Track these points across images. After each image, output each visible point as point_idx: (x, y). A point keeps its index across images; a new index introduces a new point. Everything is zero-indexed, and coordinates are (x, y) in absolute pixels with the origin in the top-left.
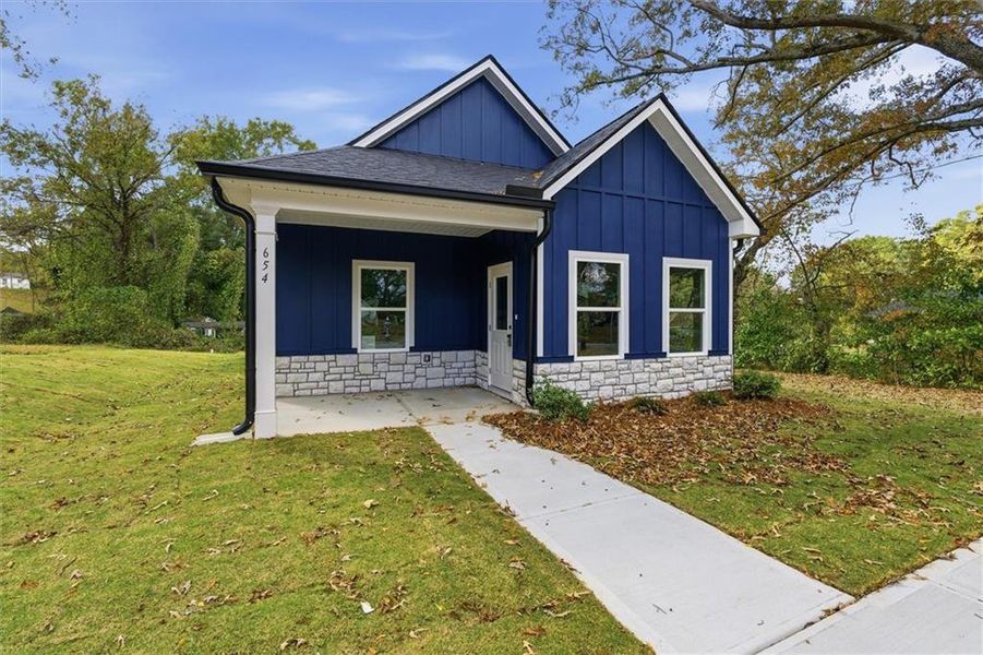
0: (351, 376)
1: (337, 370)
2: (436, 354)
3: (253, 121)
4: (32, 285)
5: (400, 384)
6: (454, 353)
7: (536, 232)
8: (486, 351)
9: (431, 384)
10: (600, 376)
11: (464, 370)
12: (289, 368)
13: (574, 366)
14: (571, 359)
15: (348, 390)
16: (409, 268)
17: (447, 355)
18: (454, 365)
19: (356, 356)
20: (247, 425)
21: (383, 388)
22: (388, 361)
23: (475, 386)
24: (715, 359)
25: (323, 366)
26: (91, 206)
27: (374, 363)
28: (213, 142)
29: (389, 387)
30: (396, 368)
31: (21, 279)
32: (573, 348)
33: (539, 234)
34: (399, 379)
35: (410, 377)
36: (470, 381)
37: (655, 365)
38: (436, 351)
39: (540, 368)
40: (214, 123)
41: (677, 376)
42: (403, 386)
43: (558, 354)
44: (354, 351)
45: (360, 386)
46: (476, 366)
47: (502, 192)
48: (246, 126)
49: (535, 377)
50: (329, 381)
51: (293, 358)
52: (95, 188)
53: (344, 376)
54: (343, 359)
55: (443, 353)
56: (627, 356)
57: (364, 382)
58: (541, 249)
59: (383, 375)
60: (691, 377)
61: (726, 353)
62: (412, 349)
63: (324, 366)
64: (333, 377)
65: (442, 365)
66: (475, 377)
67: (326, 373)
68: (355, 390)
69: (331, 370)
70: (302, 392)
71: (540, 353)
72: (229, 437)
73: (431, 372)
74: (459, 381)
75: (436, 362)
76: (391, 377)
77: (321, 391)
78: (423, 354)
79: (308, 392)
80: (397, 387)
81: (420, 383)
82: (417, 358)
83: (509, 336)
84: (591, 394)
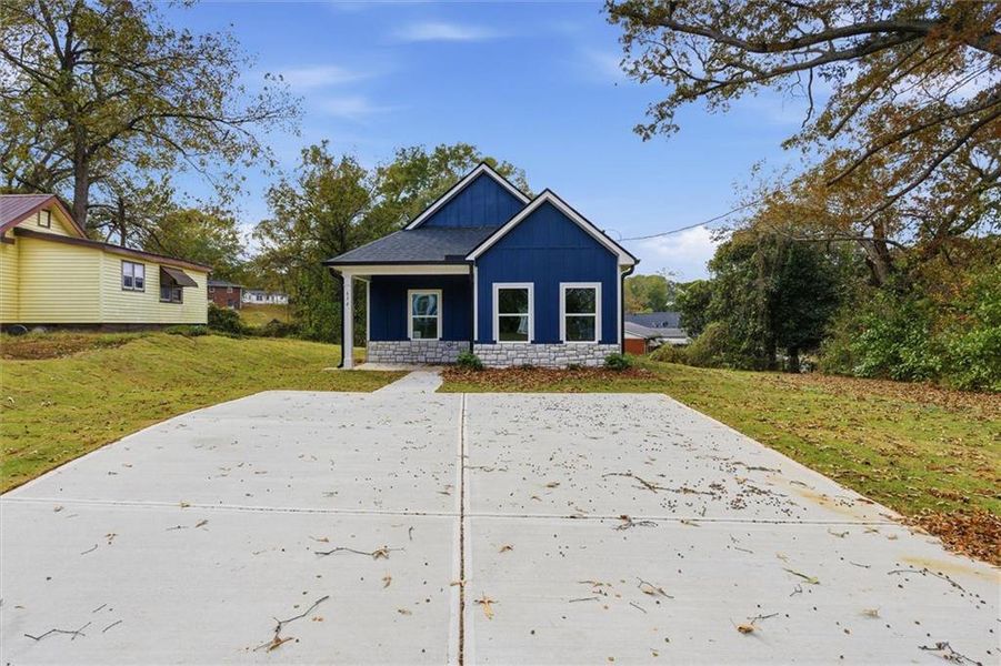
0: (408, 353)
1: (400, 349)
2: (455, 342)
3: (440, 147)
4: (290, 301)
5: (434, 359)
6: (465, 342)
7: (470, 275)
9: (452, 360)
10: (514, 353)
13: (496, 346)
14: (495, 342)
15: (406, 360)
16: (439, 293)
17: (462, 344)
19: (409, 342)
20: (342, 365)
21: (425, 361)
22: (427, 345)
24: (603, 346)
25: (393, 347)
26: (322, 240)
27: (419, 346)
28: (409, 173)
29: (428, 360)
30: (432, 349)
31: (283, 296)
32: (496, 335)
34: (434, 356)
35: (440, 355)
37: (554, 348)
38: (454, 340)
39: (476, 347)
40: (409, 153)
41: (571, 355)
42: (436, 360)
43: (486, 338)
44: (409, 340)
45: (412, 359)
47: (443, 259)
48: (434, 152)
50: (396, 355)
52: (325, 225)
53: (403, 353)
54: (403, 343)
55: (459, 342)
56: (532, 342)
57: (414, 357)
59: (424, 353)
60: (583, 357)
61: (616, 343)
62: (441, 339)
64: (398, 353)
65: (458, 349)
67: (395, 351)
68: (409, 361)
69: (397, 349)
70: (383, 360)
71: (476, 338)
72: (335, 369)
73: (451, 352)
75: (455, 347)
76: (429, 355)
77: (392, 361)
79: (386, 360)
80: (432, 360)
81: (445, 359)
82: (442, 345)
84: (507, 362)
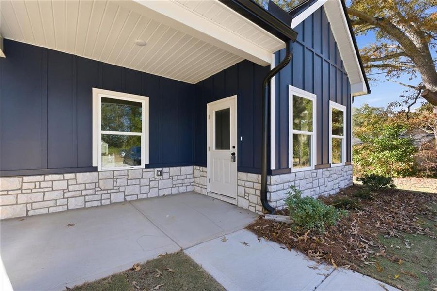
0: (91, 192)
1: (77, 187)
2: (166, 170)
5: (137, 195)
6: (178, 168)
7: (269, 66)
8: (206, 166)
9: (162, 193)
11: (186, 181)
12: (21, 189)
13: (292, 177)
14: (290, 171)
15: (88, 205)
16: (144, 101)
17: (174, 170)
18: (179, 177)
19: (95, 174)
21: (123, 200)
22: (126, 177)
23: (193, 192)
24: (347, 168)
27: (114, 179)
29: (128, 198)
30: (134, 182)
32: (291, 162)
33: (273, 67)
34: (137, 191)
35: (145, 189)
36: (190, 188)
37: (327, 172)
38: (166, 167)
39: (274, 179)
42: (140, 197)
44: (95, 169)
45: (101, 200)
46: (194, 177)
49: (269, 187)
50: (68, 198)
51: (26, 179)
53: (84, 193)
54: (82, 177)
55: (171, 168)
56: (316, 167)
57: (104, 196)
58: (273, 80)
59: (122, 189)
61: (350, 164)
62: (147, 167)
63: (64, 185)
64: (73, 193)
65: (171, 178)
66: (193, 185)
67: (65, 191)
68: (96, 204)
69: (71, 188)
70: (37, 212)
71: (273, 167)
73: (161, 184)
74: (182, 189)
75: (166, 176)
76: (129, 190)
77: (60, 209)
78: (156, 170)
79: (45, 211)
80: (135, 198)
81: (153, 193)
83: (233, 154)
